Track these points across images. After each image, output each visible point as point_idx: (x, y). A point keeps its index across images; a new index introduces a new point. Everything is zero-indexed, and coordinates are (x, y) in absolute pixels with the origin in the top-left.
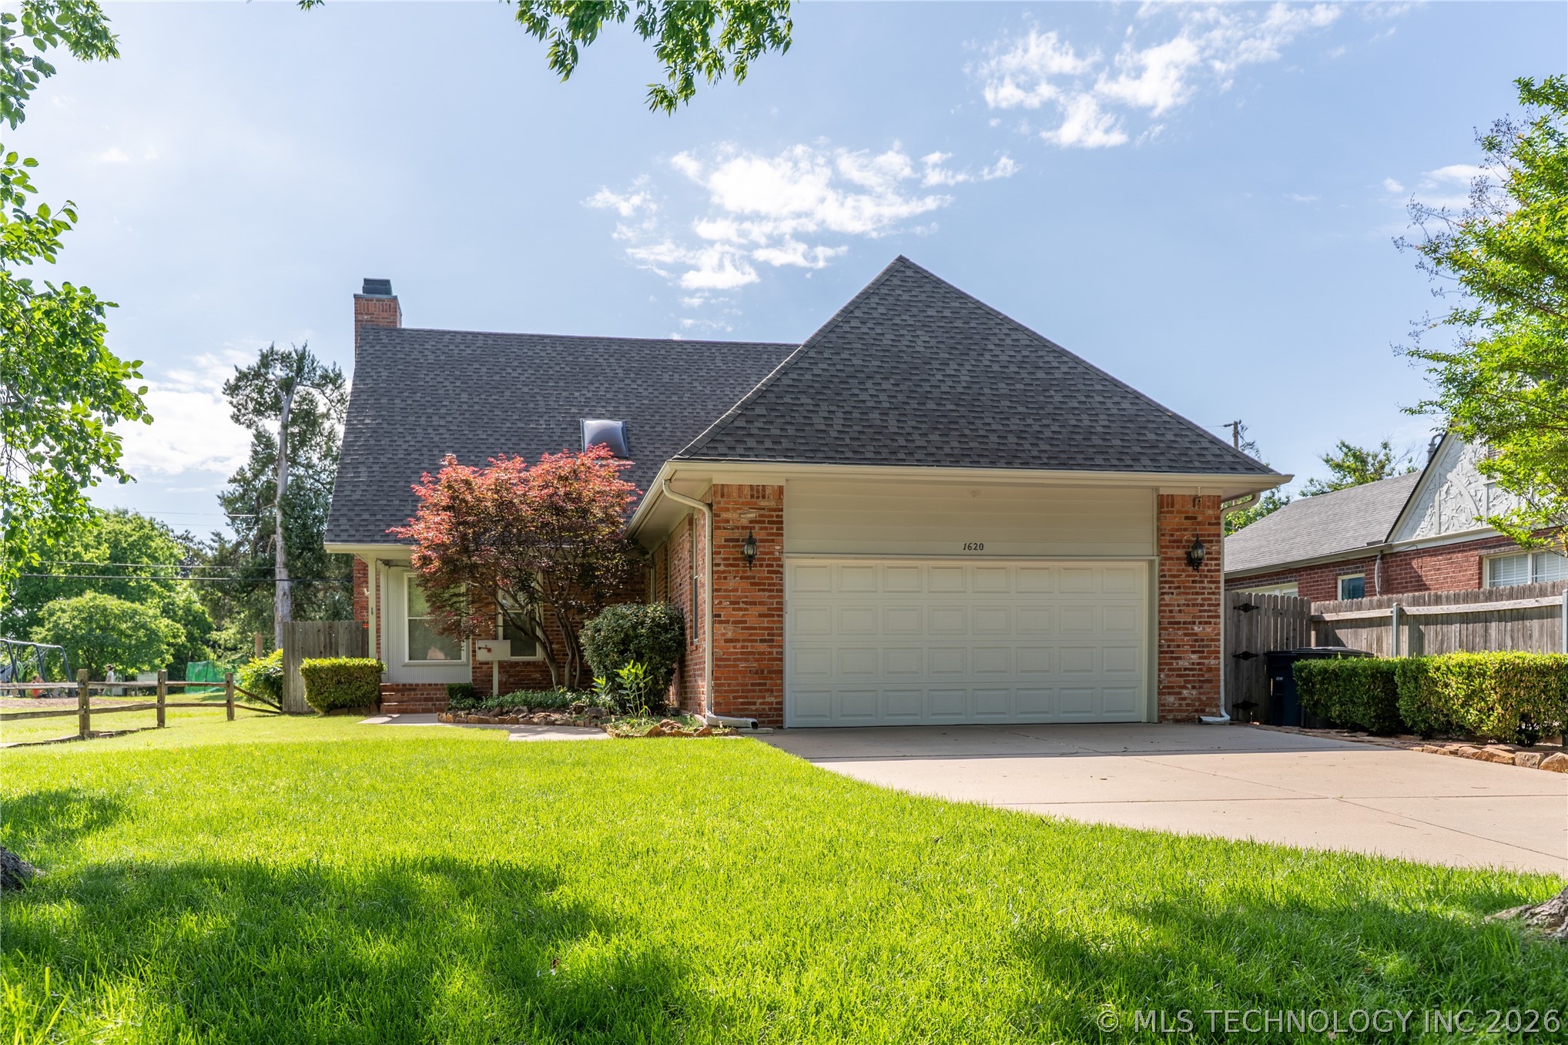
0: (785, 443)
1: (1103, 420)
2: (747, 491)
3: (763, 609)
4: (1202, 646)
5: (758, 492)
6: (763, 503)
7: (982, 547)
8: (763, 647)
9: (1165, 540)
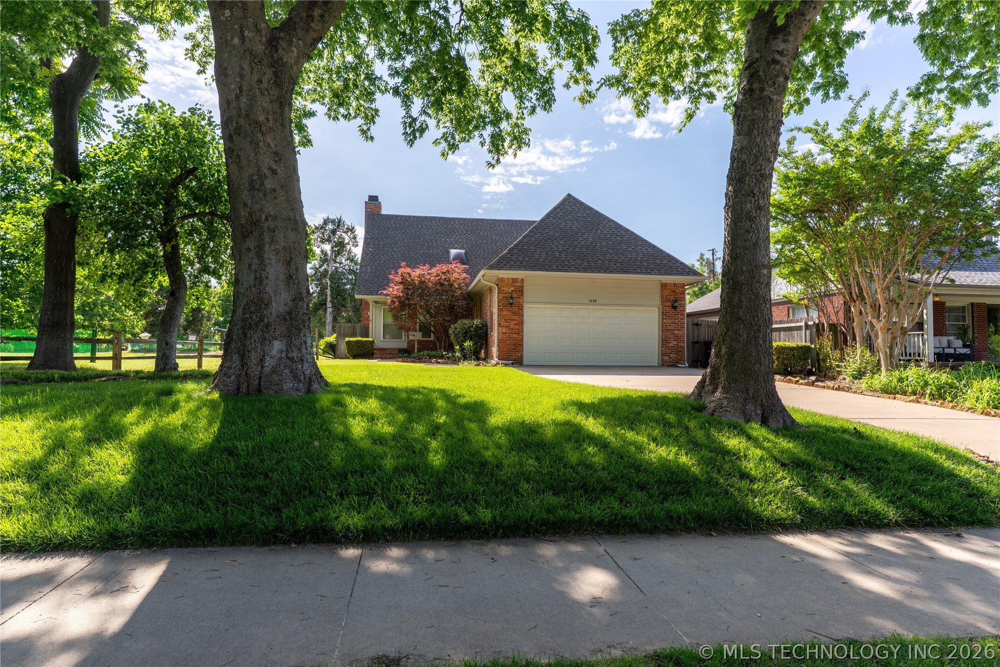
0: (525, 263)
1: (641, 255)
2: (511, 280)
3: (516, 322)
4: (678, 338)
5: (515, 280)
6: (516, 284)
7: (596, 301)
8: (516, 336)
9: (664, 299)
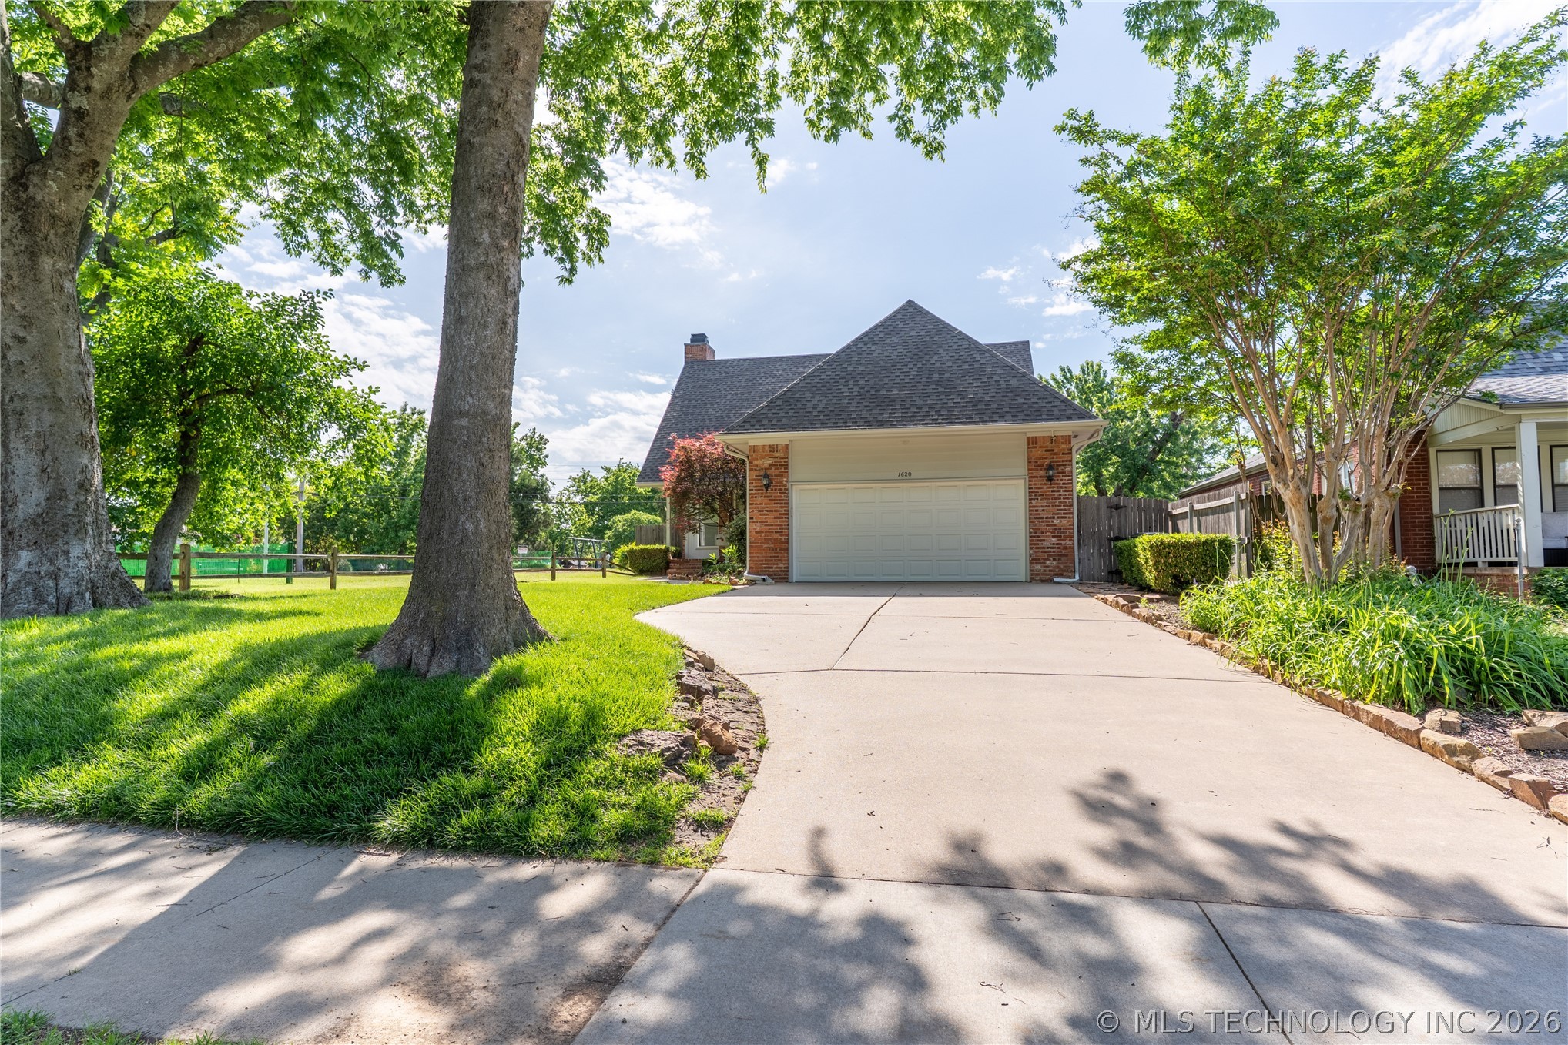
0: (785, 421)
1: (992, 393)
2: (767, 448)
3: (777, 514)
4: (1058, 532)
5: (774, 449)
6: (777, 455)
7: (910, 474)
8: (777, 536)
9: (1033, 465)
